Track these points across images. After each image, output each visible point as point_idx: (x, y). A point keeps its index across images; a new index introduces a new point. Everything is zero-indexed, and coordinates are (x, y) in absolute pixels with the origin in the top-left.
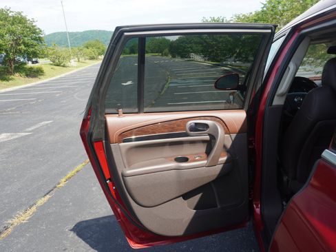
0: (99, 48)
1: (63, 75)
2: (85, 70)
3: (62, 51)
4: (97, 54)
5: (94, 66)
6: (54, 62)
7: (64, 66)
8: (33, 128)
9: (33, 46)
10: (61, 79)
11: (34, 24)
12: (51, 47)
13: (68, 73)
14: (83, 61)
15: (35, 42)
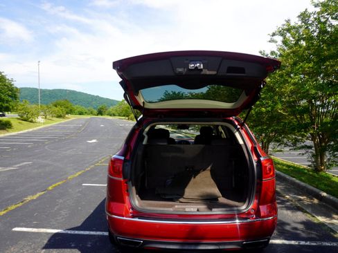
0: (67, 108)
1: (31, 130)
2: (51, 127)
3: (31, 108)
4: (65, 113)
5: (60, 124)
6: (22, 117)
7: (31, 122)
8: (18, 165)
9: (7, 101)
10: (29, 133)
11: (12, 83)
12: (22, 103)
13: (35, 129)
14: (50, 118)
15: (10, 99)
